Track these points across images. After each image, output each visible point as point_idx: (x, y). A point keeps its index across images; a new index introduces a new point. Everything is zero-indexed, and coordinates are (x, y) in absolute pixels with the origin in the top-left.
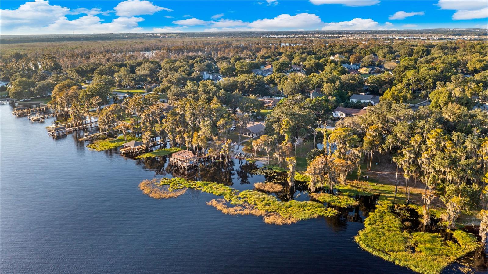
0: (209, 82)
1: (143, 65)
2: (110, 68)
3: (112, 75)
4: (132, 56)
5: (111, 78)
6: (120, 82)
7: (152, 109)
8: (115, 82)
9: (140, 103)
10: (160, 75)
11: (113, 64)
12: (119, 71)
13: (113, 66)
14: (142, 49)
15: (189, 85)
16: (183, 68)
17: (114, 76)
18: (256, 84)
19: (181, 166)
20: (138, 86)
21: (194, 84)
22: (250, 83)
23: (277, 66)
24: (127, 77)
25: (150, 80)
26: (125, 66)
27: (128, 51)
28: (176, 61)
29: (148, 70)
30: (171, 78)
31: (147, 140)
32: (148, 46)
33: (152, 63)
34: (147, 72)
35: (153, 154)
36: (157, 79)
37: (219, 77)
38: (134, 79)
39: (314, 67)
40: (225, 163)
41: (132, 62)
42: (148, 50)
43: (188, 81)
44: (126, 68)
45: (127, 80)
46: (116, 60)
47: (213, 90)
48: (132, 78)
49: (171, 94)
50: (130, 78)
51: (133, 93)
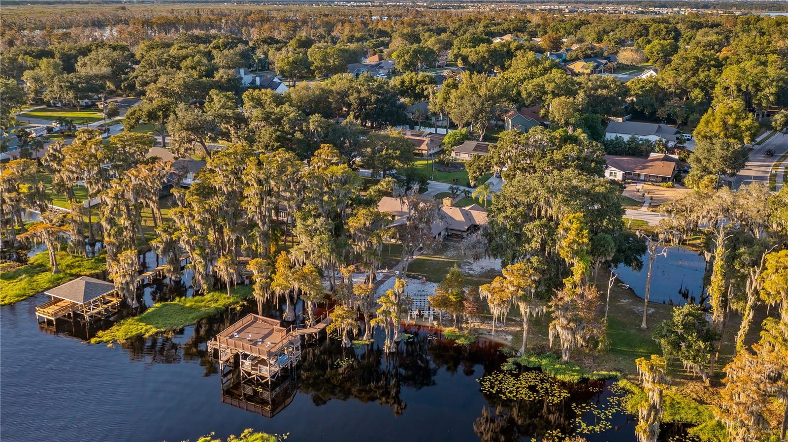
0: (266, 95)
1: (93, 53)
2: (13, 60)
3: (18, 77)
4: (66, 34)
5: (15, 82)
6: (37, 92)
7: (136, 177)
8: (25, 94)
9: (95, 156)
10: (136, 77)
11: (21, 50)
12: (34, 67)
13: (21, 56)
14: (87, 23)
15: (217, 101)
16: (193, 61)
17: (22, 78)
18: (377, 98)
19: (249, 374)
20: (83, 103)
21: (228, 97)
22: (362, 95)
23: (407, 57)
24: (56, 80)
25: (112, 87)
26: (50, 54)
27: (56, 26)
28: (169, 45)
29: (108, 65)
30: (166, 83)
31: (124, 276)
32: (100, 16)
33: (114, 49)
34: (105, 70)
35: (147, 320)
36: (132, 87)
37: (276, 80)
38: (72, 87)
39: (488, 59)
40: (386, 350)
41: (67, 46)
42: (99, 24)
43: (213, 92)
44: (52, 61)
45: (55, 87)
46: (30, 44)
47: (291, 116)
48: (67, 84)
49: (177, 125)
50: (63, 84)
51: (73, 119)
